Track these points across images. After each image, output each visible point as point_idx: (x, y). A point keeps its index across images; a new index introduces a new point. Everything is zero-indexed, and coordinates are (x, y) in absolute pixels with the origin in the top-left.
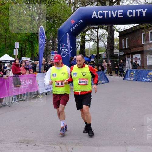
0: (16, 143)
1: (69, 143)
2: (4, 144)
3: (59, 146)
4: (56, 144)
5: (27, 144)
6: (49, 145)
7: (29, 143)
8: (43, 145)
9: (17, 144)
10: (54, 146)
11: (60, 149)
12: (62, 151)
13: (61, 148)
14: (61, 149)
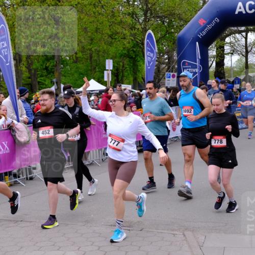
0: (111, 225)
1: (199, 228)
2: (91, 226)
3: (181, 233)
4: (176, 228)
5: (129, 229)
6: (166, 231)
7: (132, 227)
8: (155, 230)
9: (113, 227)
10: (172, 232)
11: (184, 238)
12: (186, 241)
13: (185, 236)
14: (186, 238)
